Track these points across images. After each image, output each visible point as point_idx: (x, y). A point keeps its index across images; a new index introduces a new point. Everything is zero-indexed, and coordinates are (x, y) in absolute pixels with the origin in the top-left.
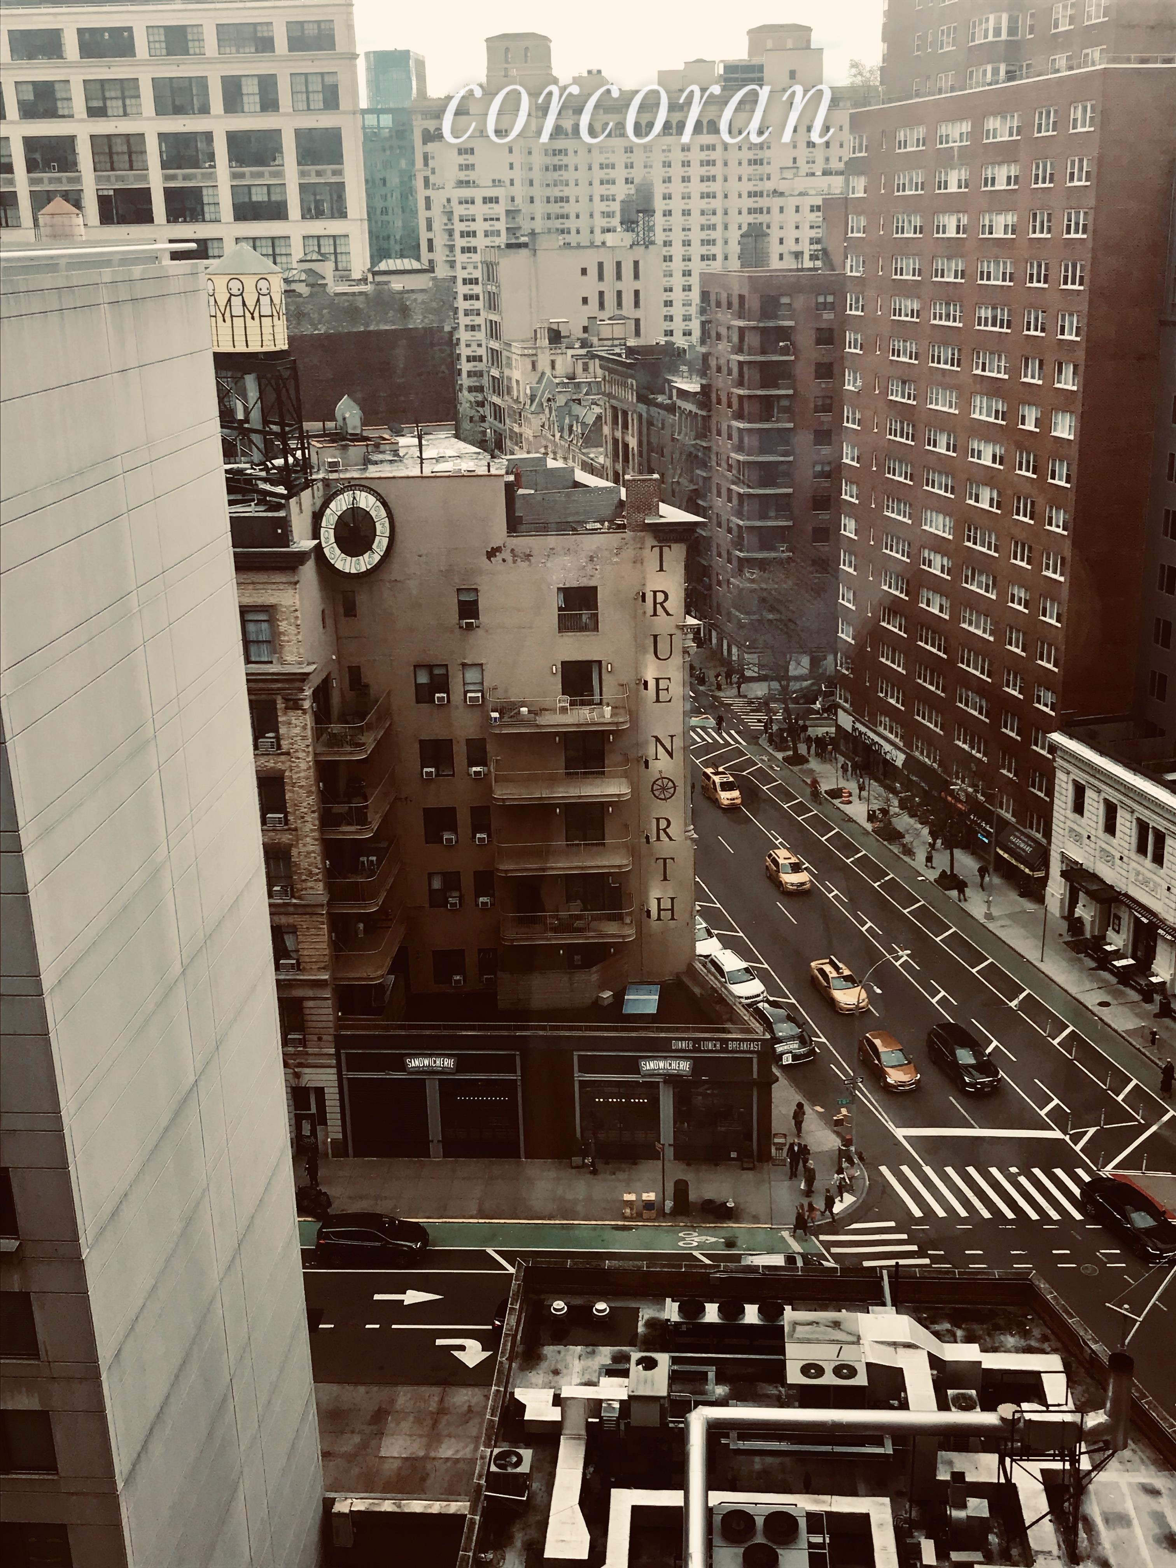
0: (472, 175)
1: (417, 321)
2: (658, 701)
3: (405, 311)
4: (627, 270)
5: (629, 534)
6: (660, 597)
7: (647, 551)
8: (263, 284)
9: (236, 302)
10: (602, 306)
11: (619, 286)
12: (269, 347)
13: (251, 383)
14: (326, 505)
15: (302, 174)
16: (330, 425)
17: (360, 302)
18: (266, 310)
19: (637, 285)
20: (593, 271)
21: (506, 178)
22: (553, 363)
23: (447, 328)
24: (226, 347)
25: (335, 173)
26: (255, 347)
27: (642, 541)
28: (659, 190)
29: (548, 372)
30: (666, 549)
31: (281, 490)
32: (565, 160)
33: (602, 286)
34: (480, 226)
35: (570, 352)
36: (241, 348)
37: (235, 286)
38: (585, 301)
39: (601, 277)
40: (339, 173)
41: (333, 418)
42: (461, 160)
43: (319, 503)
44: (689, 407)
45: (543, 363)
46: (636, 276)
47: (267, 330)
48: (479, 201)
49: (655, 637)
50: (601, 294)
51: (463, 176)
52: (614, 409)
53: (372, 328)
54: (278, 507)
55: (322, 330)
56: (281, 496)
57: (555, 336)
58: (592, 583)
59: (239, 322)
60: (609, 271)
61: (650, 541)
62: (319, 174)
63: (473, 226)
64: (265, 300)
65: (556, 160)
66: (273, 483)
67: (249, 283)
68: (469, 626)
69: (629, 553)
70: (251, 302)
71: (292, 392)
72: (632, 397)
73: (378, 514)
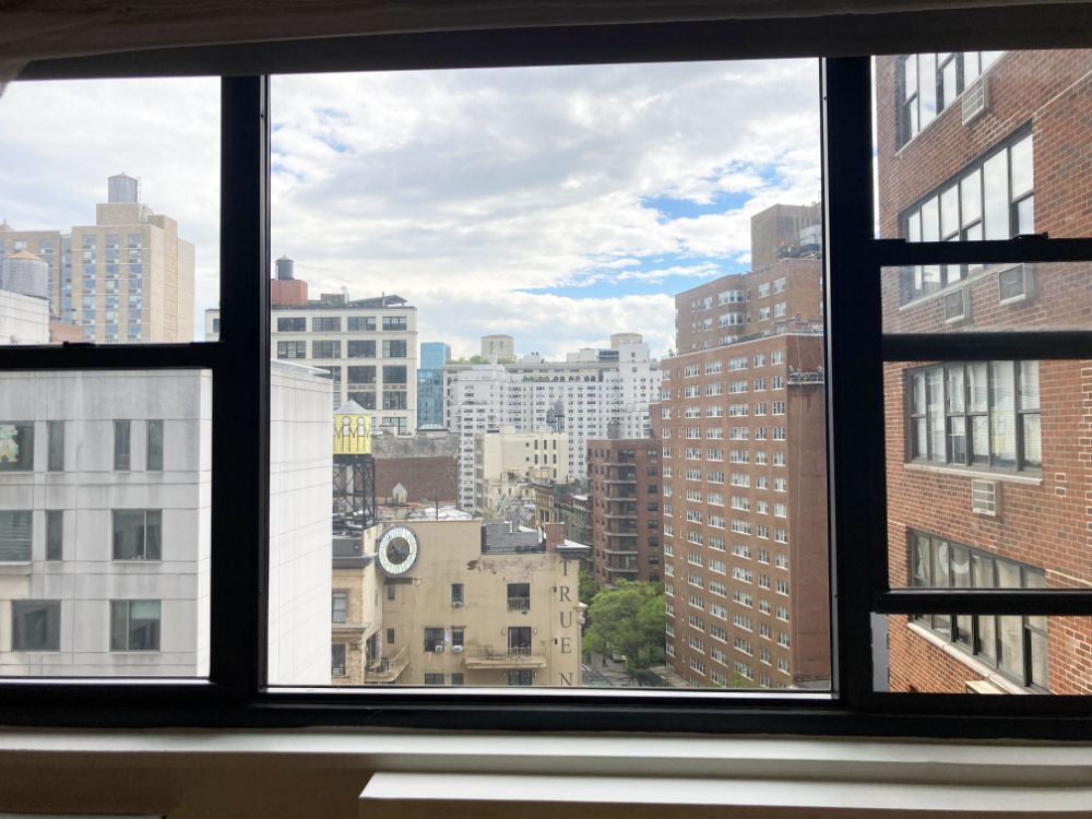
0: (472, 399)
1: (439, 453)
2: (563, 652)
3: (433, 448)
4: (550, 445)
5: (547, 554)
6: (565, 590)
7: (557, 564)
8: (361, 421)
9: (346, 428)
10: (536, 462)
11: (546, 452)
12: (361, 452)
13: (350, 471)
14: (383, 535)
15: (385, 387)
16: (389, 499)
17: (410, 444)
18: (361, 433)
19: (555, 452)
20: (532, 445)
21: (489, 399)
22: (510, 490)
23: (455, 457)
24: (339, 452)
25: (401, 387)
26: (353, 452)
27: (555, 558)
28: (566, 407)
29: (507, 495)
30: (568, 563)
31: (360, 526)
32: (519, 393)
33: (538, 452)
34: (474, 423)
35: (519, 485)
36: (346, 452)
37: (346, 421)
38: (528, 459)
39: (536, 448)
40: (404, 387)
41: (392, 496)
42: (467, 391)
43: (380, 534)
44: (582, 508)
45: (505, 490)
46: (555, 448)
47: (361, 443)
48: (475, 411)
49: (562, 614)
50: (536, 456)
51: (467, 399)
52: (542, 512)
53: (416, 456)
54: (359, 535)
55: (389, 456)
56: (360, 530)
57: (512, 476)
58: (527, 581)
59: (346, 439)
60: (541, 445)
61: (559, 558)
62: (393, 387)
63: (471, 423)
64: (361, 428)
65: (514, 393)
66: (356, 522)
67: (354, 419)
68: (457, 606)
69: (548, 565)
70: (354, 428)
71: (371, 475)
72: (551, 504)
73: (412, 542)
